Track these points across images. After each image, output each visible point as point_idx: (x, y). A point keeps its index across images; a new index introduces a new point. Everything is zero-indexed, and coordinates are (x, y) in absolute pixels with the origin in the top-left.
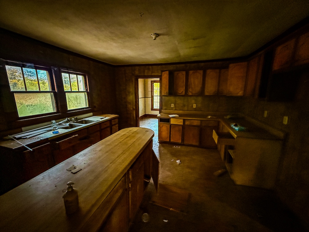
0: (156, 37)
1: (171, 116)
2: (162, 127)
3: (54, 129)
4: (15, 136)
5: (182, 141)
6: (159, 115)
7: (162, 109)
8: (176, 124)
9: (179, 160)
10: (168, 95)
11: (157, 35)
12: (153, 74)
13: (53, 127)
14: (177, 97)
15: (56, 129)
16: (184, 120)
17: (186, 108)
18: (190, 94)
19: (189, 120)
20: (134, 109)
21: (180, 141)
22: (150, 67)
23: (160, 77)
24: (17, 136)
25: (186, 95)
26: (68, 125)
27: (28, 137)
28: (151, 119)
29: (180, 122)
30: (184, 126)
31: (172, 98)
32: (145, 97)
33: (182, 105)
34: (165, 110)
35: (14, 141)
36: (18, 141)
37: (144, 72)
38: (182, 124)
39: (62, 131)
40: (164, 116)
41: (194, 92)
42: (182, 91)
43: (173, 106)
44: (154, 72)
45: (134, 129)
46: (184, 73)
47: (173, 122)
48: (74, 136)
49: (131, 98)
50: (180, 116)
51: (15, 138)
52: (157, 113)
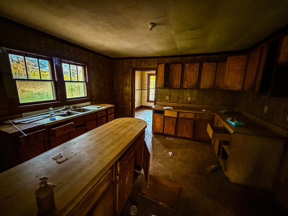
0: (153, 27)
1: (165, 108)
2: (156, 118)
3: (51, 116)
4: (15, 121)
5: (175, 134)
6: (154, 107)
7: (157, 101)
8: (170, 116)
9: (171, 152)
10: (163, 87)
11: (154, 25)
12: (150, 67)
13: (50, 114)
14: (172, 90)
15: (53, 116)
16: (178, 113)
17: (180, 101)
18: (185, 87)
19: (183, 113)
20: (129, 100)
21: (173, 133)
22: (147, 60)
23: (156, 69)
24: (16, 121)
25: (181, 88)
26: (65, 112)
27: (25, 122)
28: (147, 110)
29: (174, 114)
30: (177, 119)
31: (167, 91)
32: (142, 89)
33: (177, 97)
34: (160, 102)
35: (13, 126)
36: (16, 126)
37: (141, 64)
38: (176, 116)
39: (58, 118)
40: (159, 108)
41: (189, 85)
42: (178, 83)
43: (167, 98)
44: (151, 65)
45: (128, 119)
46: (180, 66)
47: (167, 114)
48: (69, 123)
49: (128, 89)
50: (174, 109)
51: (14, 123)
52: (152, 105)
